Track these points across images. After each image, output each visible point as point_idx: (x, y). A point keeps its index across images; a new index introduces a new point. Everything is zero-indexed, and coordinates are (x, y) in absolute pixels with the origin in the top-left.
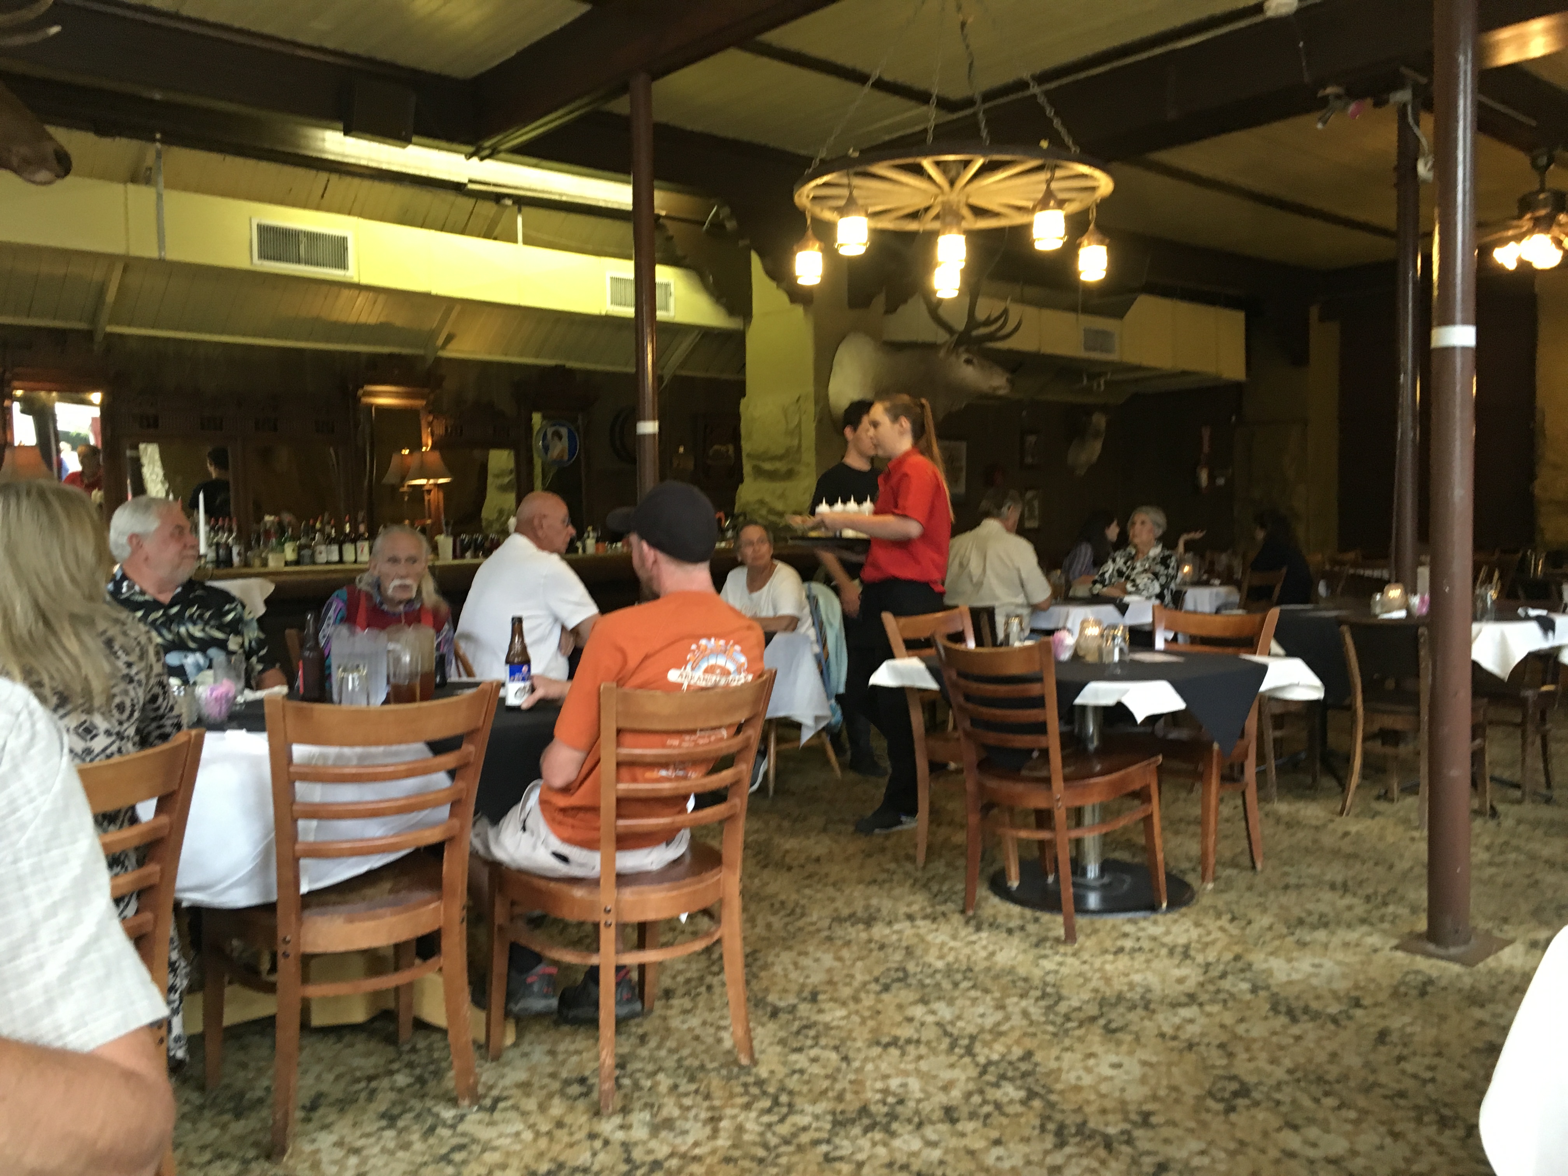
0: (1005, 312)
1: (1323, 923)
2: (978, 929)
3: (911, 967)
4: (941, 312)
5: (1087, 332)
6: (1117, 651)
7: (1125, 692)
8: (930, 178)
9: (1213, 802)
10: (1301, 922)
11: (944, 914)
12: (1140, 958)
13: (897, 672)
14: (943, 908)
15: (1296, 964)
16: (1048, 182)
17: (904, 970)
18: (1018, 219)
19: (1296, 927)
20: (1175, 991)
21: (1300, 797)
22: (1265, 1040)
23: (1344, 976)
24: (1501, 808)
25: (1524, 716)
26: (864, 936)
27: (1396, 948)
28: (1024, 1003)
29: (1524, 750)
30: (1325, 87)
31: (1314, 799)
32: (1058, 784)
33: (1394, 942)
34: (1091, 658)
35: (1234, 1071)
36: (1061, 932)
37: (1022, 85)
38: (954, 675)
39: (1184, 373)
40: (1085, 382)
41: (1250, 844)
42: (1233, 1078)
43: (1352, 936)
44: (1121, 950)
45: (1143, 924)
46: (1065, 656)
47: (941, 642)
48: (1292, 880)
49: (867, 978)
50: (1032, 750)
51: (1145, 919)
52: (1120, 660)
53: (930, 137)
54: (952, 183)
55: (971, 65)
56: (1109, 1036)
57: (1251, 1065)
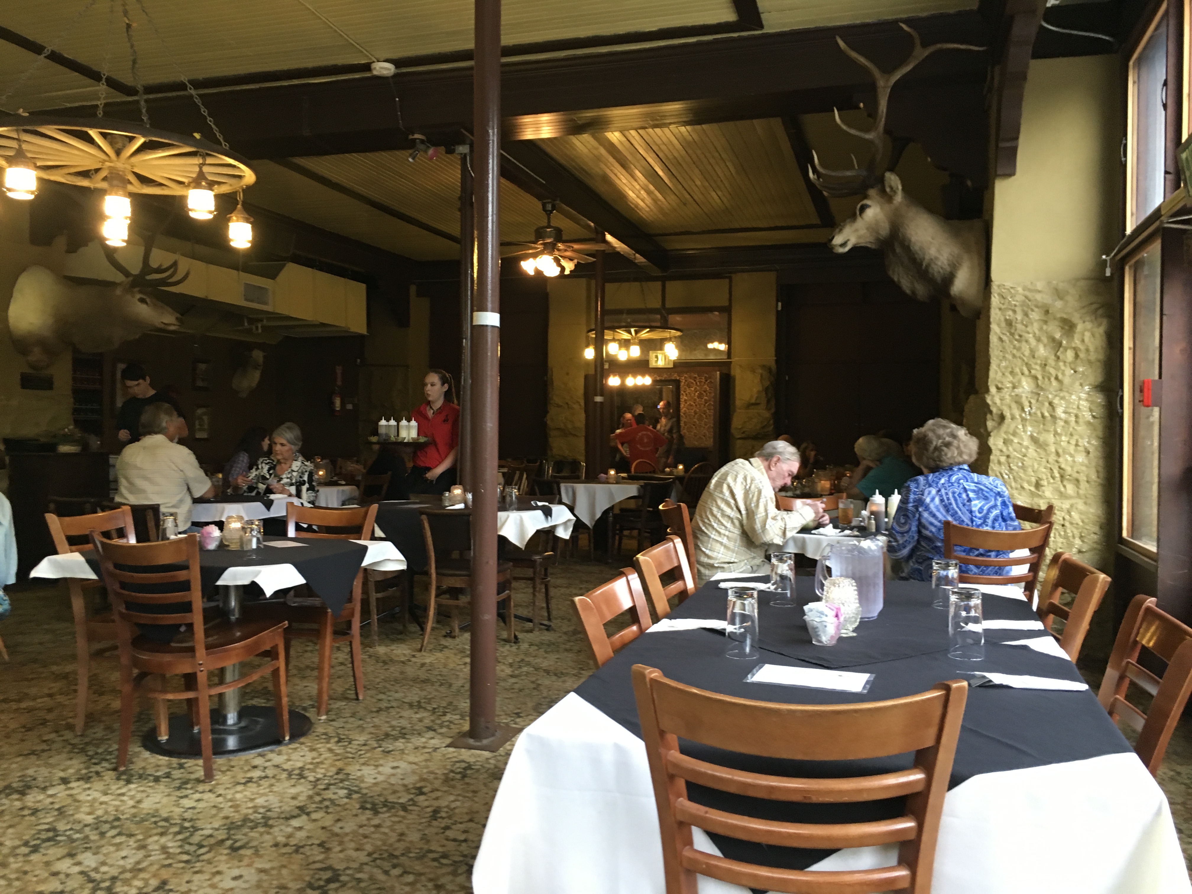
0: (175, 264)
1: (403, 734)
2: (129, 782)
3: (61, 826)
4: (118, 257)
5: (248, 286)
6: (254, 540)
7: (257, 574)
8: (99, 147)
9: (327, 653)
10: (387, 735)
11: (98, 773)
12: (265, 783)
13: (58, 566)
14: (98, 768)
15: (380, 769)
16: (201, 166)
17: (54, 830)
18: (176, 191)
19: (382, 740)
20: (289, 806)
21: (393, 641)
22: (354, 832)
23: (414, 772)
24: (520, 636)
25: (534, 573)
26: (18, 804)
27: (448, 746)
28: (163, 840)
29: (534, 595)
30: (413, 134)
31: (402, 641)
32: (201, 652)
33: (448, 741)
34: (234, 547)
35: (329, 862)
36: (200, 773)
37: (182, 86)
38: (110, 566)
39: (323, 325)
40: (246, 324)
41: (355, 681)
42: (329, 868)
43: (420, 741)
44: (250, 780)
45: (271, 756)
46: (212, 546)
47: (98, 539)
48: (384, 705)
49: (17, 843)
50: (180, 625)
51: (272, 751)
52: (258, 547)
53: (100, 113)
54: (118, 153)
55: (134, 62)
56: (234, 854)
57: (341, 855)
